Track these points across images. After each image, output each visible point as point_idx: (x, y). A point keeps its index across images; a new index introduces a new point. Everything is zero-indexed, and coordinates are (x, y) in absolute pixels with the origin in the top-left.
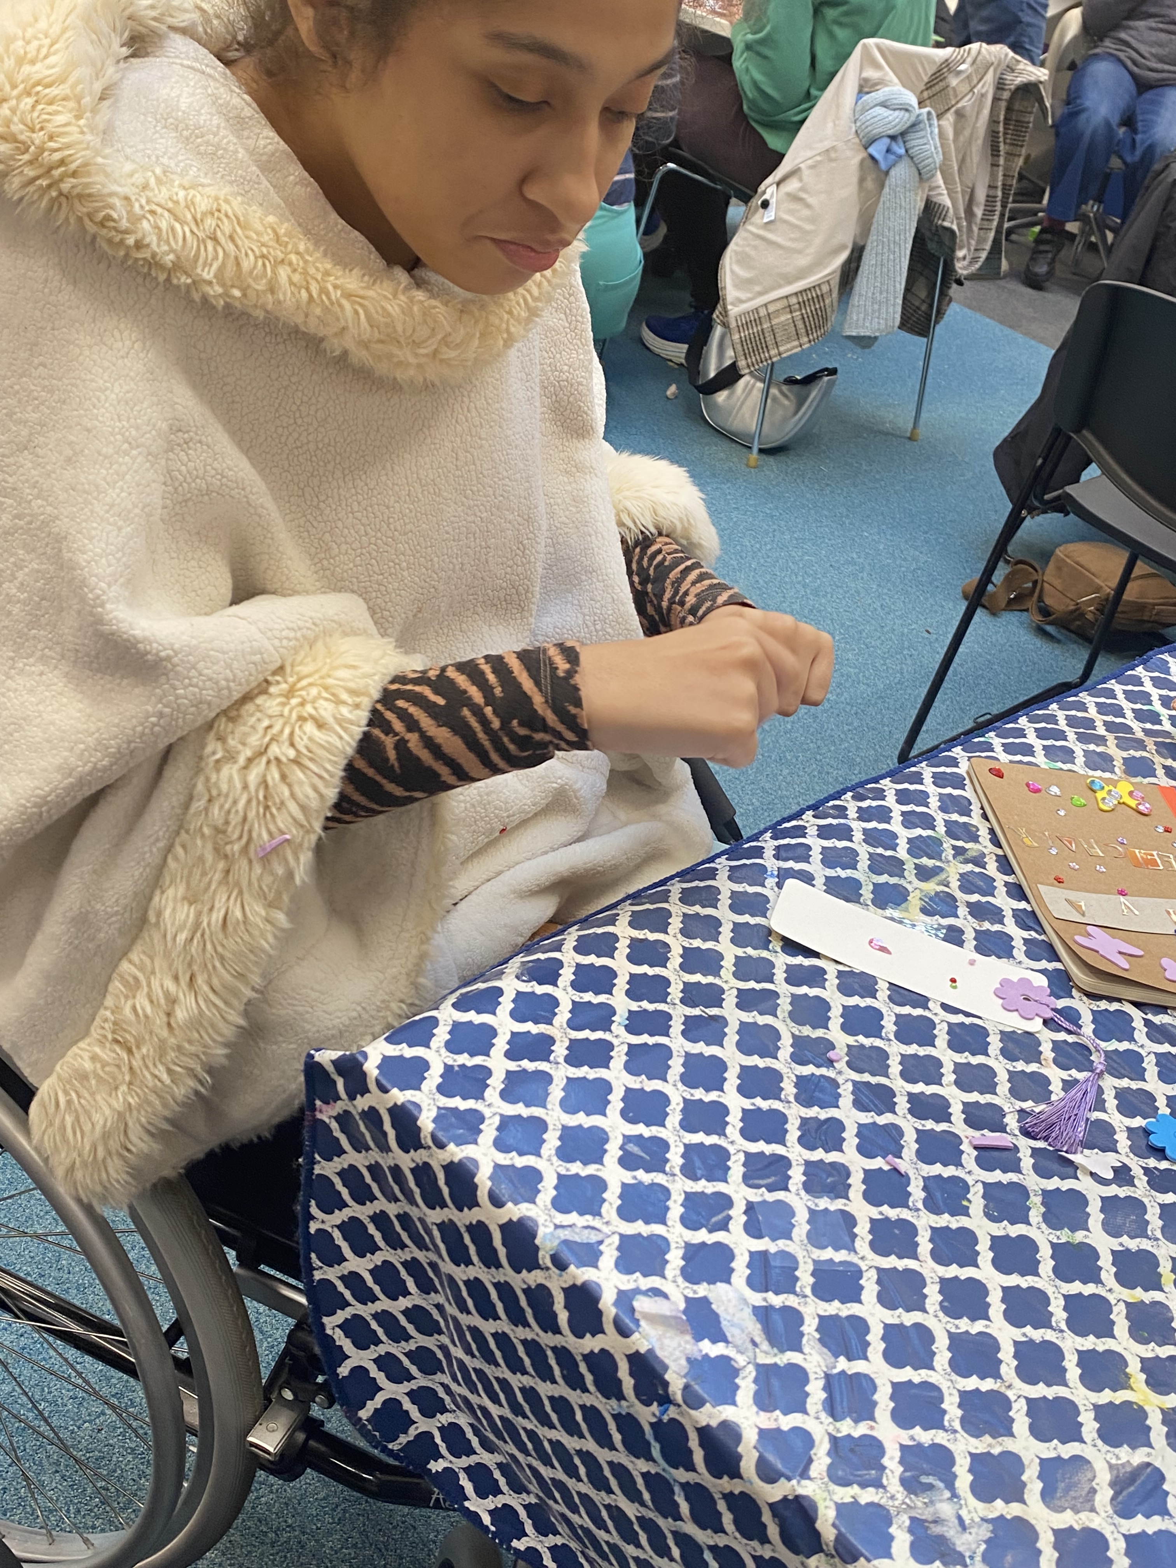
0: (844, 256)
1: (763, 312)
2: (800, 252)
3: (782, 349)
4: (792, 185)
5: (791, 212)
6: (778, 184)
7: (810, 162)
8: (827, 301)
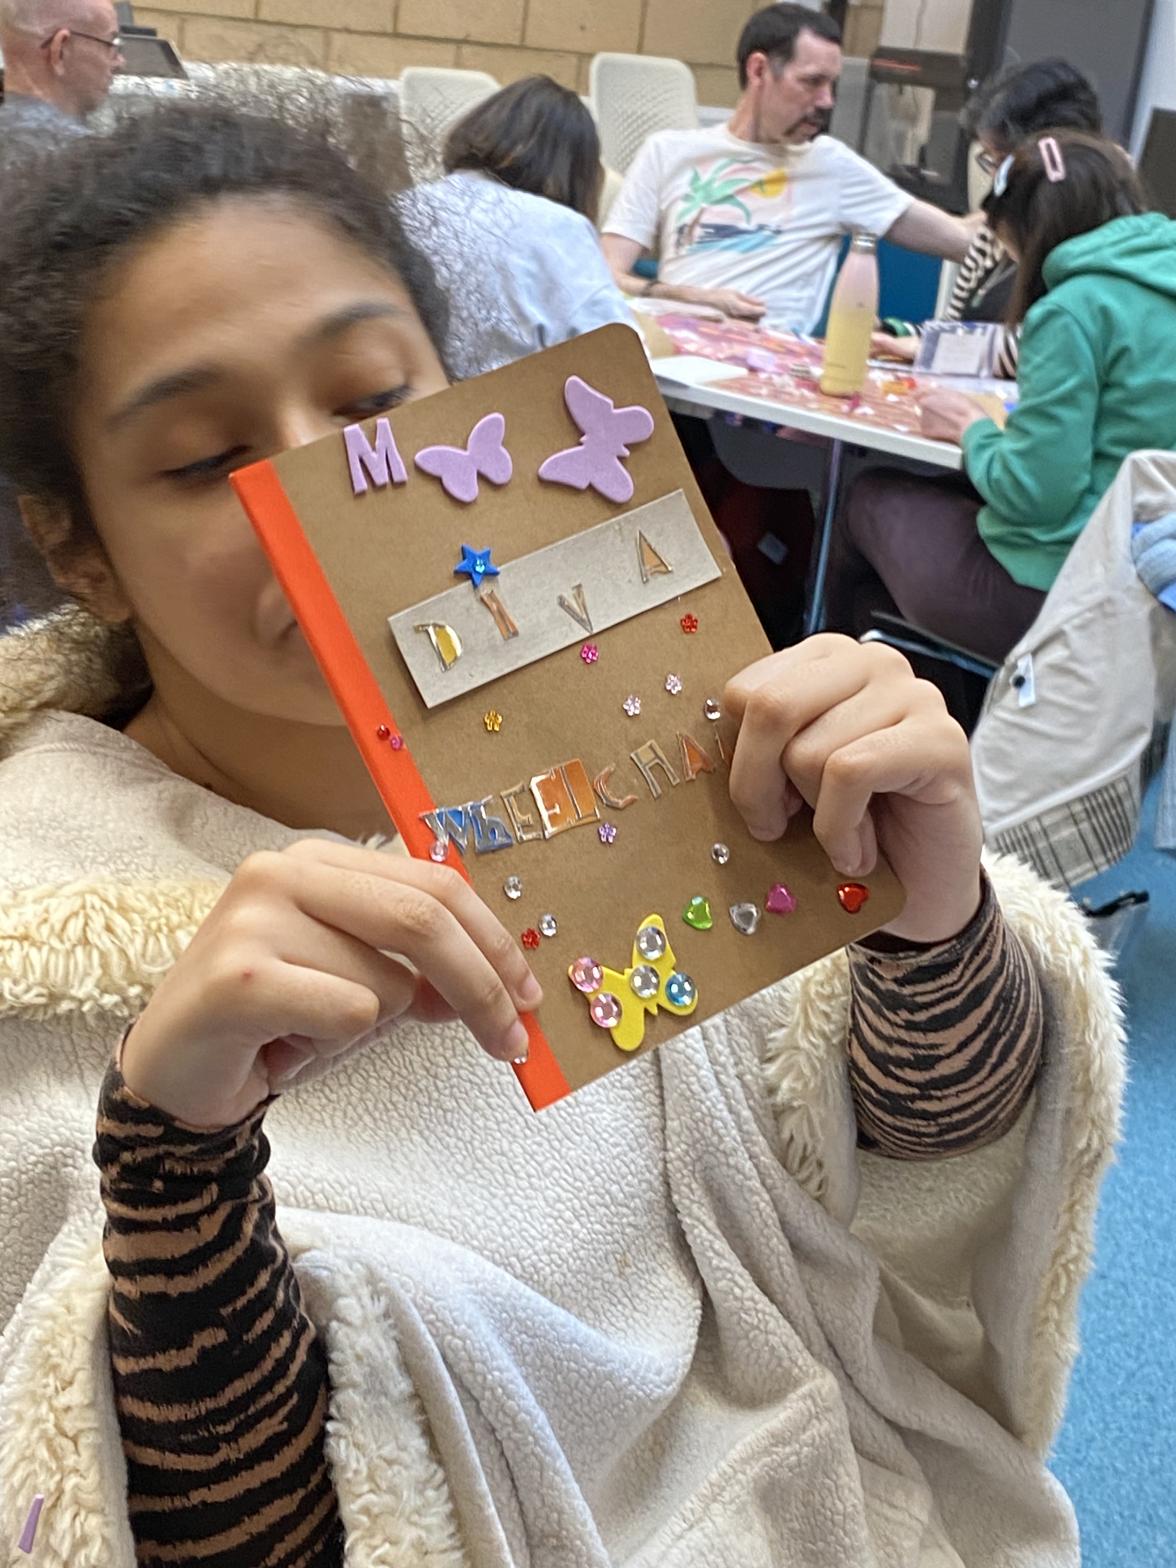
0: (1142, 742)
1: (1035, 827)
2: (1076, 741)
3: (1070, 874)
4: (1056, 654)
5: (1057, 688)
6: (1035, 653)
7: (1077, 621)
8: (1127, 804)
